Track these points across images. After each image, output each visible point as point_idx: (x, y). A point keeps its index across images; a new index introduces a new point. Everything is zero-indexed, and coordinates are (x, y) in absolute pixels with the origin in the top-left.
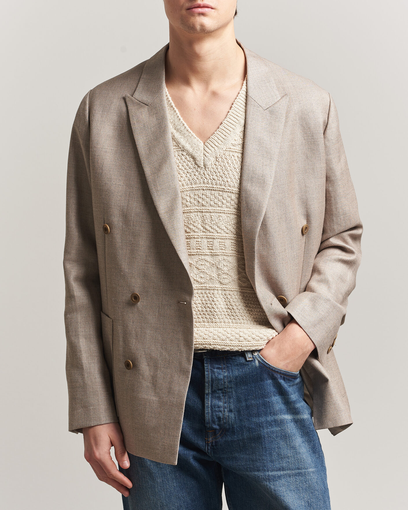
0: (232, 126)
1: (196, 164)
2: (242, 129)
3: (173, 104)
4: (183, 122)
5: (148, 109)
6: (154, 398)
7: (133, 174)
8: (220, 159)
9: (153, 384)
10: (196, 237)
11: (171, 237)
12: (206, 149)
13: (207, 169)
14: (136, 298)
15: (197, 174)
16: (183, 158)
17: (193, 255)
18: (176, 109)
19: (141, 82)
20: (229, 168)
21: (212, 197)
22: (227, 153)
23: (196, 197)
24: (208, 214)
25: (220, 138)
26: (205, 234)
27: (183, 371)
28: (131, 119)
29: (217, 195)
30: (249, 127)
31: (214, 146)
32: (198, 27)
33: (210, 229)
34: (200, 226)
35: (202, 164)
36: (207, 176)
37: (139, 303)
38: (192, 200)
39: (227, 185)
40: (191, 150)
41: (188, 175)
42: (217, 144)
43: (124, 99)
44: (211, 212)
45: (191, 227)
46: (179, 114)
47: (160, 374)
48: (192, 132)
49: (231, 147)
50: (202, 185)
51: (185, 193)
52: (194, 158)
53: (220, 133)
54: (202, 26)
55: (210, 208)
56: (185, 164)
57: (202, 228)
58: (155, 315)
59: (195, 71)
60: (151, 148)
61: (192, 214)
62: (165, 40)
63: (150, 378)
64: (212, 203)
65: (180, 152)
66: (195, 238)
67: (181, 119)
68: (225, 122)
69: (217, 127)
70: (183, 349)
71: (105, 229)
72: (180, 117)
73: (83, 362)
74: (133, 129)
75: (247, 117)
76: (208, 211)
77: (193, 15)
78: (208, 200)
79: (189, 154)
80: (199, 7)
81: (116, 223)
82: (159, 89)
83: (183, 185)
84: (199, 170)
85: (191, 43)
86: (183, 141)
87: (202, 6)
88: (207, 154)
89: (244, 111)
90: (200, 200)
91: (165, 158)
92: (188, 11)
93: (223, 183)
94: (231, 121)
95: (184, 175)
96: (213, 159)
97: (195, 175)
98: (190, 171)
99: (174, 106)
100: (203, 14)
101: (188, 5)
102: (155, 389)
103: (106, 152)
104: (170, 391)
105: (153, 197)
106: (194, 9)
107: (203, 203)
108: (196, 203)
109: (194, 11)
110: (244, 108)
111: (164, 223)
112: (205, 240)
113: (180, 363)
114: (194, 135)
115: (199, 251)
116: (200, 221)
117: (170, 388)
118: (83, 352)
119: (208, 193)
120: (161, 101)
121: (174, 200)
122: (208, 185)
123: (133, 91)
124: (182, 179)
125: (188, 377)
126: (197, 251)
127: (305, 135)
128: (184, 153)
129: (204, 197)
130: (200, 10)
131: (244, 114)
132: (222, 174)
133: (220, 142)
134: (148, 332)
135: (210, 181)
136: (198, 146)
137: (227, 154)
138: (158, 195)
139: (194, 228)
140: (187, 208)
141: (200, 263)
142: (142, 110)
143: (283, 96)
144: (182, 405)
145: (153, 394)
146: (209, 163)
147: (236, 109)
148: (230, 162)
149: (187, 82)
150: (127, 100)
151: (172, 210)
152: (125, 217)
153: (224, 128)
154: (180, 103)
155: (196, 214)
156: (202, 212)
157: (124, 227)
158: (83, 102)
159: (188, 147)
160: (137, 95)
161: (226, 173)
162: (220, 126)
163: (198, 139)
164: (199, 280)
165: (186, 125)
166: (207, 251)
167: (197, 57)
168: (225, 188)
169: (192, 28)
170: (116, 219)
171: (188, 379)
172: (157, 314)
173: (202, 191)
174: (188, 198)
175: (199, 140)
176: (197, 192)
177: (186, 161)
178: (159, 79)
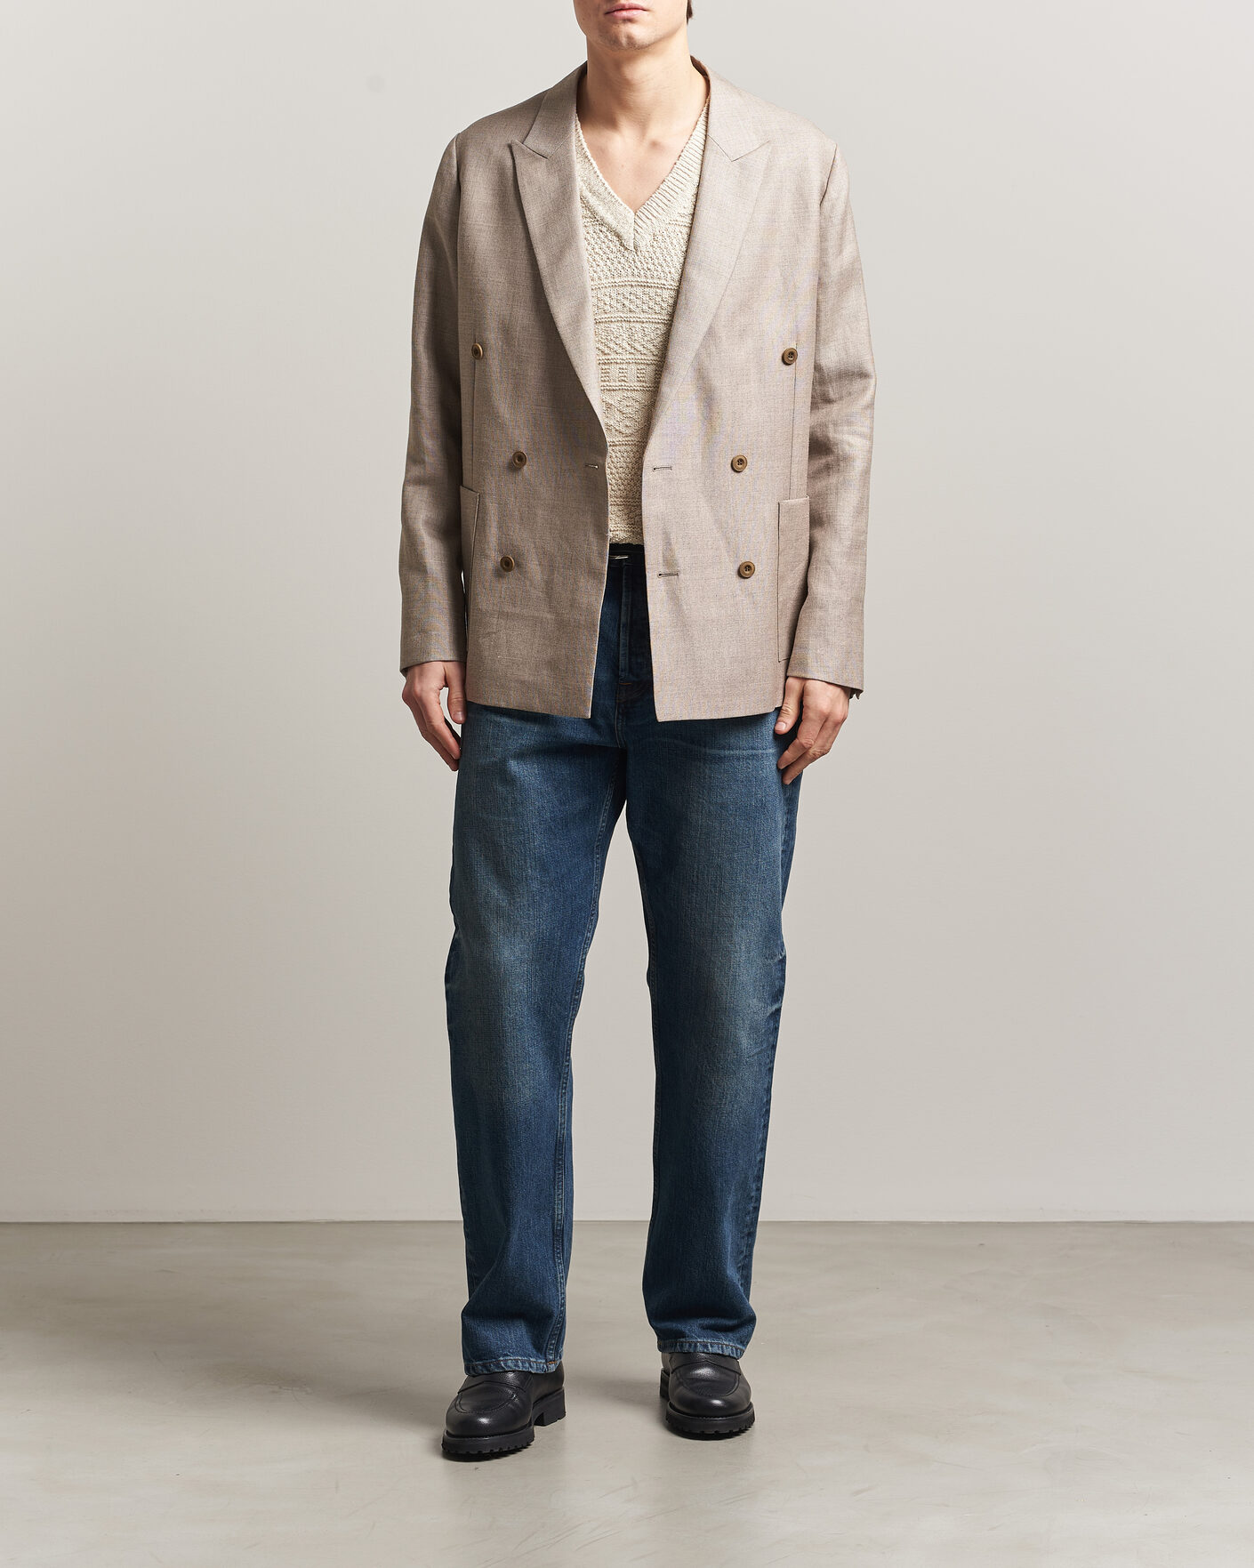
0: (681, 186)
1: (622, 245)
2: (694, 191)
3: (588, 154)
4: (604, 181)
5: (547, 164)
6: (549, 616)
7: (522, 263)
8: (660, 237)
9: (547, 593)
10: (618, 361)
11: (575, 364)
12: (639, 221)
13: (639, 253)
14: (520, 458)
15: (622, 260)
16: (602, 236)
17: (613, 390)
18: (592, 160)
19: (537, 122)
20: (672, 251)
21: (646, 298)
22: (671, 228)
23: (620, 297)
24: (638, 325)
25: (661, 204)
26: (633, 356)
27: (593, 573)
28: (519, 179)
29: (652, 295)
30: (705, 183)
31: (650, 217)
32: (624, 41)
33: (642, 349)
34: (625, 345)
35: (632, 245)
36: (639, 263)
37: (525, 467)
38: (614, 303)
39: (669, 279)
40: (614, 224)
41: (609, 263)
42: (655, 214)
43: (510, 147)
44: (643, 322)
45: (612, 345)
46: (596, 169)
47: (557, 578)
48: (616, 196)
49: (678, 218)
50: (631, 278)
51: (603, 290)
52: (618, 236)
53: (661, 197)
54: (630, 38)
55: (642, 316)
56: (604, 246)
57: (628, 348)
58: (551, 486)
59: (624, 105)
60: (547, 226)
61: (612, 325)
62: (581, 57)
63: (543, 585)
64: (645, 307)
65: (598, 227)
66: (617, 363)
67: (601, 176)
68: (657, 195)
69: (656, 187)
70: (593, 539)
71: (476, 352)
72: (598, 172)
73: (427, 561)
74: (522, 194)
75: (703, 172)
76: (639, 320)
77: (615, 22)
78: (639, 302)
79: (610, 230)
80: (623, 8)
81: (493, 342)
82: (564, 133)
83: (599, 278)
84: (626, 254)
85: (618, 65)
86: (602, 211)
87: (627, 7)
88: (639, 230)
89: (700, 162)
90: (627, 303)
91: (567, 241)
92: (608, 16)
93: (662, 275)
94: (679, 178)
95: (602, 263)
96: (649, 238)
97: (620, 263)
98: (611, 256)
99: (589, 157)
100: (630, 20)
101: (606, 7)
102: (550, 602)
103: (480, 230)
104: (573, 604)
105: (549, 301)
106: (615, 13)
107: (631, 307)
108: (619, 306)
109: (616, 17)
110: (700, 157)
111: (564, 342)
112: (633, 367)
113: (589, 560)
114: (620, 200)
115: (623, 383)
116: (625, 336)
117: (574, 600)
118: (426, 546)
119: (639, 291)
120: (568, 151)
121: (581, 305)
122: (639, 279)
123: (525, 135)
124: (599, 269)
125: (602, 583)
126: (620, 383)
127: (795, 206)
128: (604, 229)
129: (632, 297)
130: (625, 14)
131: (699, 167)
132: (661, 261)
133: (659, 210)
134: (540, 512)
135: (642, 273)
136: (625, 217)
137: (670, 230)
138: (556, 298)
139: (616, 348)
140: (606, 316)
141: (625, 403)
142: (538, 164)
143: (763, 144)
144: (595, 625)
145: (546, 609)
146: (642, 244)
147: (687, 160)
148: (674, 242)
149: (612, 123)
150: (514, 148)
151: (577, 320)
152: (506, 330)
153: (667, 189)
154: (601, 154)
155: (619, 324)
156: (630, 321)
157: (504, 347)
158: (447, 153)
159: (609, 218)
160: (530, 142)
161: (668, 259)
162: (661, 186)
163: (626, 206)
164: (623, 430)
165: (607, 185)
166: (636, 384)
167: (627, 84)
168: (665, 283)
169: (615, 41)
170: (493, 337)
171: (602, 586)
172: (553, 485)
173: (629, 288)
174: (607, 299)
175: (628, 208)
176: (621, 290)
177: (606, 240)
178: (567, 119)
